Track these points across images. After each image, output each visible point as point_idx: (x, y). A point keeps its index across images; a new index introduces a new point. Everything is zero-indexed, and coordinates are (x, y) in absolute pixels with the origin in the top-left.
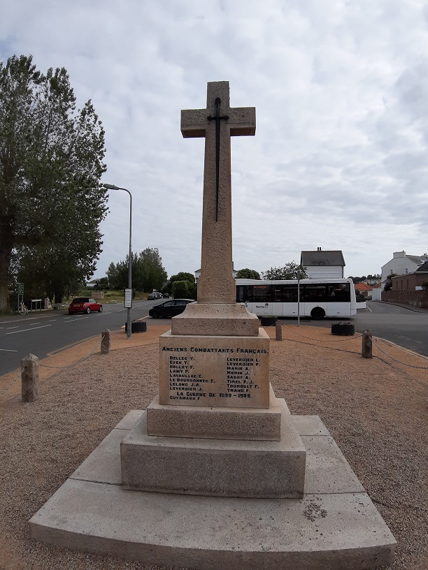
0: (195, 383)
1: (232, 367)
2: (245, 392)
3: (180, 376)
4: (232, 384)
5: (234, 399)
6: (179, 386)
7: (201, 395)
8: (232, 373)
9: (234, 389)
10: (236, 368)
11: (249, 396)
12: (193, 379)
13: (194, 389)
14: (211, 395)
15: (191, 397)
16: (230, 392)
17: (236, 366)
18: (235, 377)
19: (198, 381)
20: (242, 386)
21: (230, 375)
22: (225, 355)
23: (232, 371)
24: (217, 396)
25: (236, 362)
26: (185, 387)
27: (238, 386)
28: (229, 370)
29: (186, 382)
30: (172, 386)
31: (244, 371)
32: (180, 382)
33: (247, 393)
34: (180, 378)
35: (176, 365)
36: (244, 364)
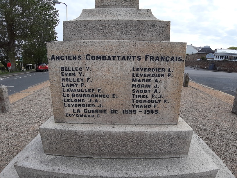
0: (94, 99)
1: (138, 78)
2: (152, 108)
3: (75, 90)
4: (137, 99)
5: (140, 115)
6: (74, 103)
7: (101, 112)
8: (139, 86)
9: (140, 104)
10: (144, 80)
11: (157, 112)
12: (90, 94)
13: (93, 105)
14: (113, 112)
15: (89, 114)
16: (135, 109)
17: (143, 78)
18: (142, 91)
19: (96, 96)
20: (149, 101)
21: (136, 89)
22: (130, 64)
23: (139, 83)
24: (120, 112)
25: (143, 72)
26: (81, 103)
27: (145, 101)
28: (134, 83)
29: (82, 98)
30: (66, 103)
31: (153, 84)
32: (76, 98)
33: (154, 109)
34: (75, 93)
35: (69, 77)
36: (153, 76)
